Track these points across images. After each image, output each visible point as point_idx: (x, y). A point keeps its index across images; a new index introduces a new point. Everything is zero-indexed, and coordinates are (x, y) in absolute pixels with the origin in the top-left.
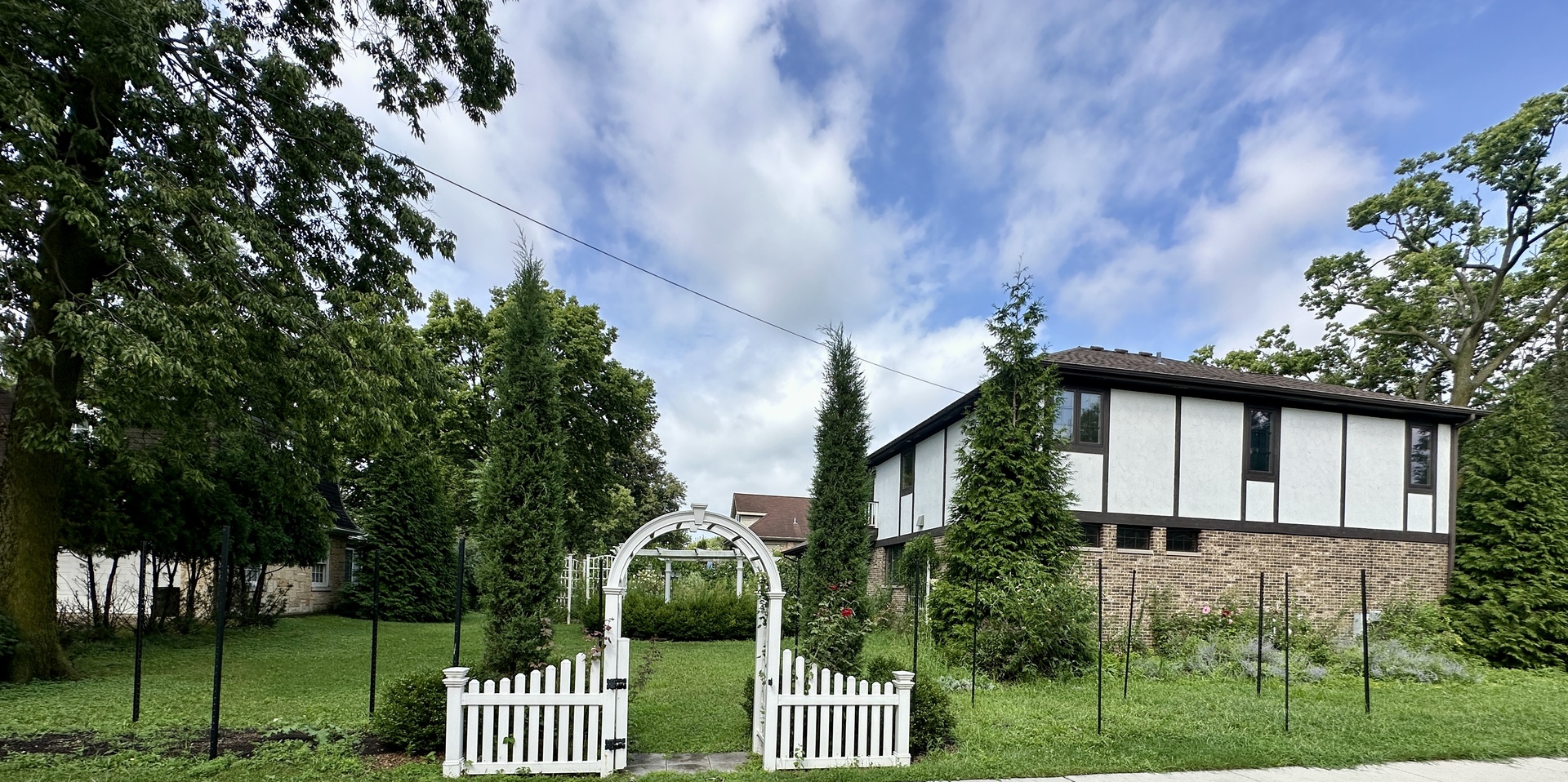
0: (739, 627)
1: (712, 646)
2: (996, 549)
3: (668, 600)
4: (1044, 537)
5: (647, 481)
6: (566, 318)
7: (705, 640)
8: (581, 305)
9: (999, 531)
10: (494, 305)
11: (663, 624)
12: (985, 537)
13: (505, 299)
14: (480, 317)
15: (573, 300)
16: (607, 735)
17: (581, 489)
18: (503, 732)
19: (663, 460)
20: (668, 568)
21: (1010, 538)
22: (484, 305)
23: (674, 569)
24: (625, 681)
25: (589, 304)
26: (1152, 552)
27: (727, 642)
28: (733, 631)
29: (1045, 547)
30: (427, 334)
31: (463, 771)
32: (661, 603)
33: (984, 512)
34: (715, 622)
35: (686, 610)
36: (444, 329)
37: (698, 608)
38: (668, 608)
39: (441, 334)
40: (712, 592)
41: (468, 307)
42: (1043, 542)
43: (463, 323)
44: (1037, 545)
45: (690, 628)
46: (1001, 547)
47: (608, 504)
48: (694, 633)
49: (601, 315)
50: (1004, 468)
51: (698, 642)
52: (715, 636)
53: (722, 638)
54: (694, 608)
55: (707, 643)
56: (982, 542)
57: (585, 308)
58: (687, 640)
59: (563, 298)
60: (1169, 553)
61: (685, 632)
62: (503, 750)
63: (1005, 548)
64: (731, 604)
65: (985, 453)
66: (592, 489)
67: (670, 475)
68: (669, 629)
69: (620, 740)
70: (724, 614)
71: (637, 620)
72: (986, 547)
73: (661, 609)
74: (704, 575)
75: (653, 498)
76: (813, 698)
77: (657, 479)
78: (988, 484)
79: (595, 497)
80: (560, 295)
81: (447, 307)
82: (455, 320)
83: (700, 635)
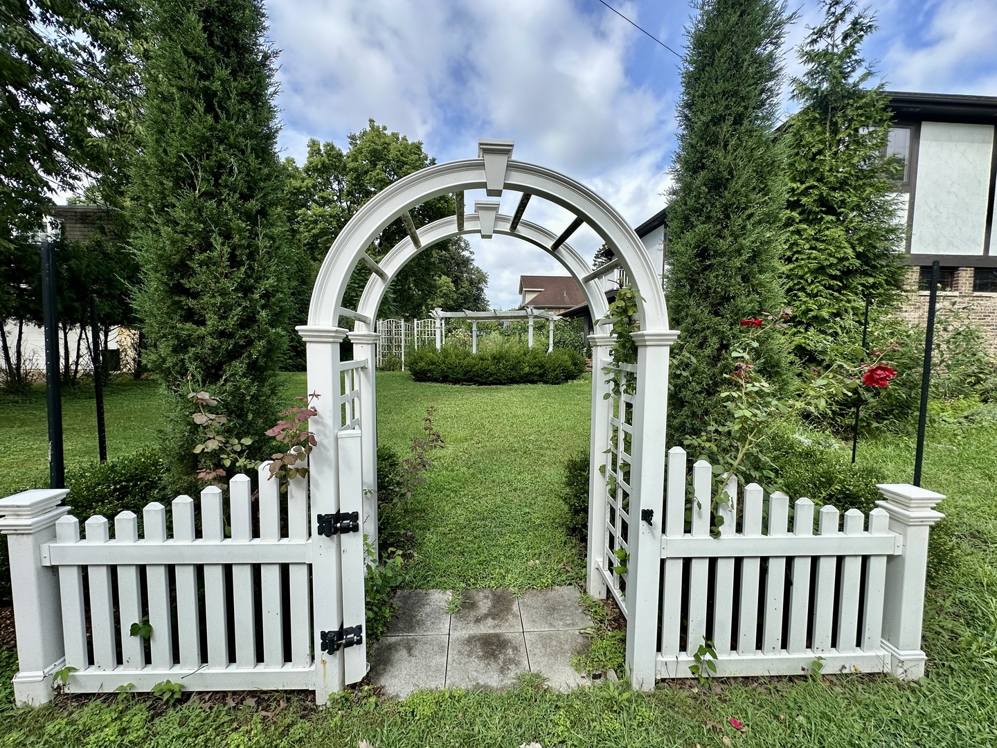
0: (532, 373)
1: (510, 389)
2: (815, 291)
3: (474, 351)
4: (871, 276)
5: (462, 272)
6: (399, 151)
7: (504, 384)
8: (410, 142)
9: (821, 269)
10: (351, 147)
11: (470, 372)
12: (802, 277)
13: (358, 142)
14: (341, 155)
15: (404, 139)
16: (327, 623)
17: (416, 276)
18: (130, 615)
19: (472, 258)
20: (474, 328)
21: (834, 277)
22: (345, 149)
23: (479, 329)
24: (354, 516)
25: (416, 141)
26: (956, 293)
27: (522, 386)
28: (526, 377)
29: (874, 286)
30: (307, 170)
31: (59, 687)
32: (468, 354)
33: (798, 252)
34: (512, 370)
35: (488, 360)
36: (317, 165)
37: (497, 358)
38: (473, 358)
39: (316, 170)
40: (507, 345)
41: (333, 148)
42: (871, 280)
43: (329, 160)
44: (863, 285)
45: (491, 375)
46: (821, 288)
47: (435, 287)
48: (495, 379)
49: (424, 149)
50: (822, 201)
51: (498, 386)
52: (512, 381)
53: (517, 383)
54: (494, 358)
55: (505, 387)
56: (799, 283)
57: (412, 144)
58: (490, 385)
59: (398, 139)
60: (976, 294)
61: (487, 378)
62: (132, 646)
63: (827, 288)
64: (525, 354)
65: (798, 188)
66: (423, 275)
67: (477, 268)
68: (474, 375)
69: (351, 630)
70: (519, 362)
71: (449, 368)
72: (803, 289)
73: (468, 359)
74: (501, 333)
75: (466, 284)
76: (730, 543)
77: (469, 272)
78: (800, 221)
79: (425, 281)
80: (395, 136)
81: (319, 150)
82: (325, 158)
83: (500, 381)
